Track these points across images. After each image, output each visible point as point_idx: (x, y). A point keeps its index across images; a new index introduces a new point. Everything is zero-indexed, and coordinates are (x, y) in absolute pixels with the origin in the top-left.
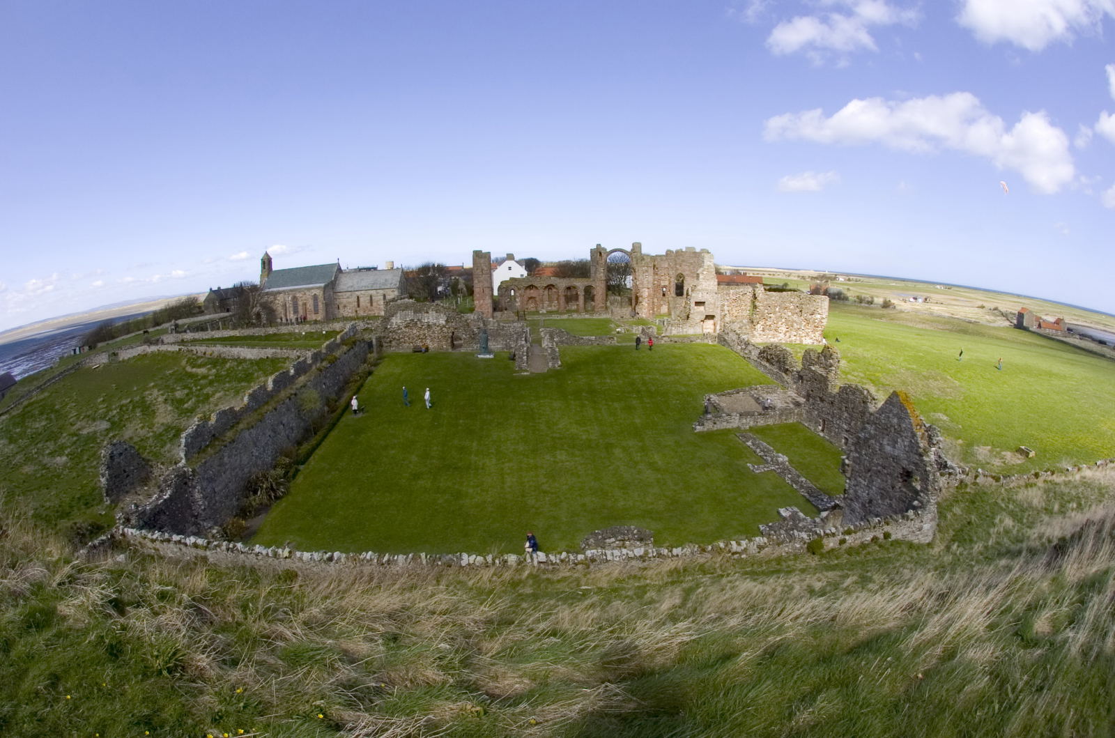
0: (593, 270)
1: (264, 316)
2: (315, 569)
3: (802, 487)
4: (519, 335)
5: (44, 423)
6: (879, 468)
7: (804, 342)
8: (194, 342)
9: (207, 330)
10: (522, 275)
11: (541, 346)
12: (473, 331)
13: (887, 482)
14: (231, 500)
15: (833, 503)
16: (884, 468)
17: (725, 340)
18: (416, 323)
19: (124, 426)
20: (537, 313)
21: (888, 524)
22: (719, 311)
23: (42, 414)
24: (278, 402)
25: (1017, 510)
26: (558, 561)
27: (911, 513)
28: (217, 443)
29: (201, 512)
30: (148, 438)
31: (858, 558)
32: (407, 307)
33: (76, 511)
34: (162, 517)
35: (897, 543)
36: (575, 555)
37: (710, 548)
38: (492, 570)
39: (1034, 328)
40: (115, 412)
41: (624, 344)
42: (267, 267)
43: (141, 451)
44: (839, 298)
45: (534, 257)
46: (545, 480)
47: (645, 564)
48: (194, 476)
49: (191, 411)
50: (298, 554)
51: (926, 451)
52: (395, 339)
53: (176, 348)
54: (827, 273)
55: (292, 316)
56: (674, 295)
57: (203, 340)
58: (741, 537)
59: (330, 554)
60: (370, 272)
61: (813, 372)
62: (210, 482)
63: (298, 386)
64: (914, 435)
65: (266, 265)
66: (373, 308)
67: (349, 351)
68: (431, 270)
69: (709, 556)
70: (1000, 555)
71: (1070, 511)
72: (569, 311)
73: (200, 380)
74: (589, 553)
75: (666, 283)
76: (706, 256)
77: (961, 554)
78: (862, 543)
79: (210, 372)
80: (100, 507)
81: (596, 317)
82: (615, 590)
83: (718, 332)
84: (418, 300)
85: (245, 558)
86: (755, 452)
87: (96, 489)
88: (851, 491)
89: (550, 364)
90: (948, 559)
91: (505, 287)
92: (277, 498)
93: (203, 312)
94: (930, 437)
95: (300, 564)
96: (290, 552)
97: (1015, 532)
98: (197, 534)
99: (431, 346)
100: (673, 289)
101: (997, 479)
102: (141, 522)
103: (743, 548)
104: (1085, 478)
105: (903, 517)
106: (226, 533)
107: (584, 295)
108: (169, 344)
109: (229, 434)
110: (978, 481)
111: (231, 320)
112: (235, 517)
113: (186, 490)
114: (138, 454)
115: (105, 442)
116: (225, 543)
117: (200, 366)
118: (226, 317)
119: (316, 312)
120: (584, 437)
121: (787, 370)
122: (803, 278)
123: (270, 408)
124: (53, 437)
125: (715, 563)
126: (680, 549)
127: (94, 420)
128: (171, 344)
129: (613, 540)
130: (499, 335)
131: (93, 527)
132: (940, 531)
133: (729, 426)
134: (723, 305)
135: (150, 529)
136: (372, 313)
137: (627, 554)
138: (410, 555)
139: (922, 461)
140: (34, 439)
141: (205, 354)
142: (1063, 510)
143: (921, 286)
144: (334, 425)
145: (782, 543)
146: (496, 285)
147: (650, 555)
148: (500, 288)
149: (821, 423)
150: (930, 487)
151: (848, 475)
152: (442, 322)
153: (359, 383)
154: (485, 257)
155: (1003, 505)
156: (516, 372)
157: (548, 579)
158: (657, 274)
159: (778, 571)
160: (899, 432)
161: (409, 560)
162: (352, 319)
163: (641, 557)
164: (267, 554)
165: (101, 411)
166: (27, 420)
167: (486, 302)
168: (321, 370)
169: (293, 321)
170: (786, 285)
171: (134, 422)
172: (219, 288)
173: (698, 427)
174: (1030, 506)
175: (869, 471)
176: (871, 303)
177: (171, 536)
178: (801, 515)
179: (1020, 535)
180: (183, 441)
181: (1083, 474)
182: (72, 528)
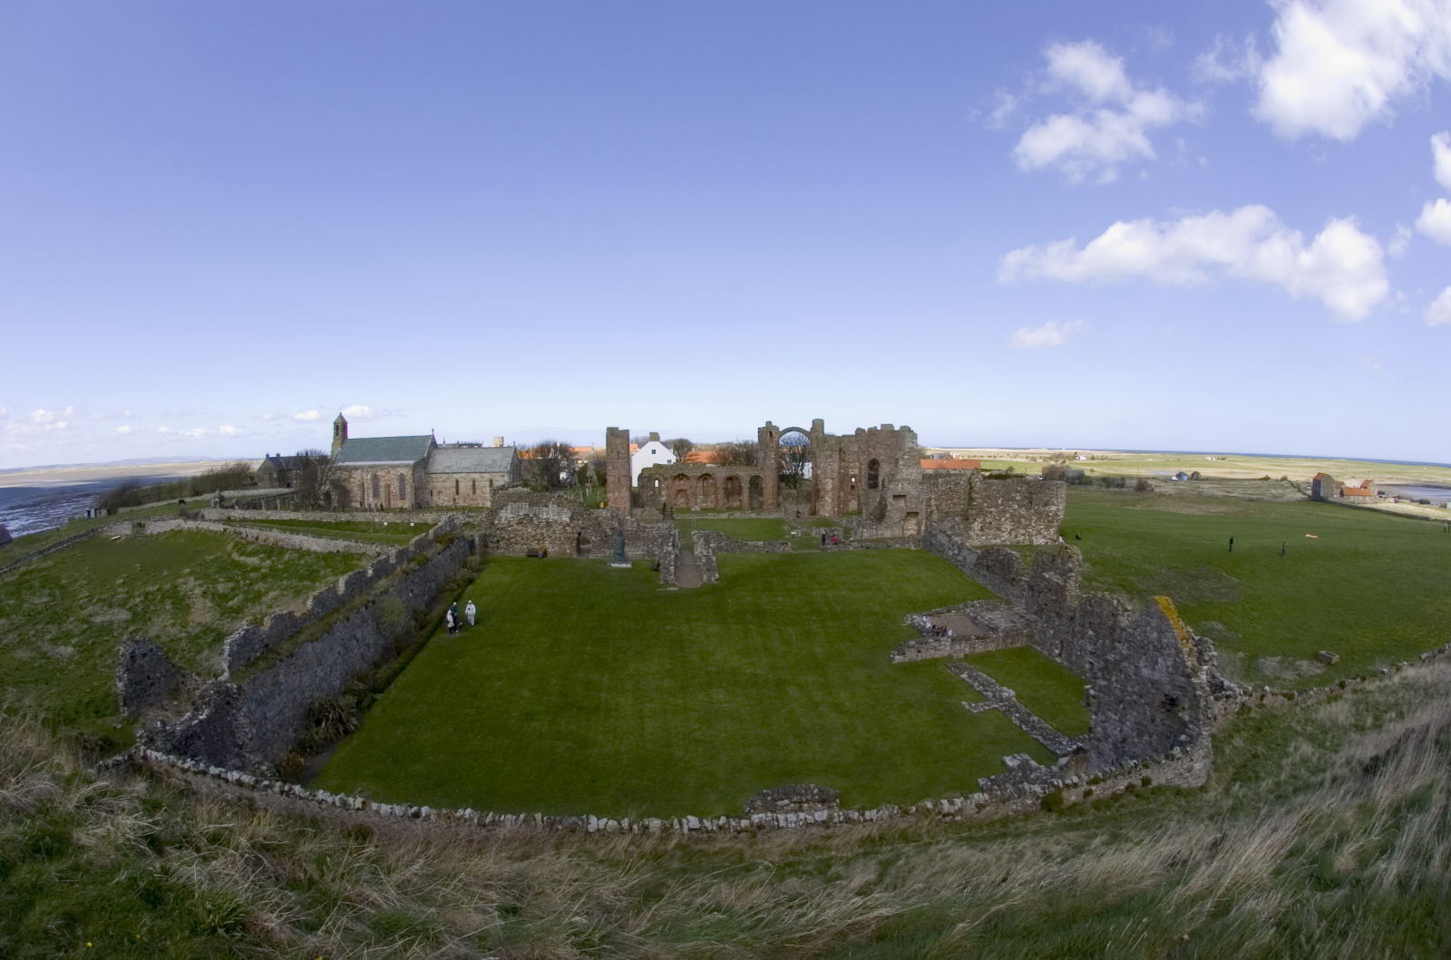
0: (760, 455)
1: (334, 496)
2: (396, 826)
3: (1033, 728)
4: (665, 538)
5: (45, 599)
6: (1135, 697)
7: (1035, 544)
8: (243, 521)
9: (260, 508)
10: (669, 461)
11: (693, 553)
12: (606, 533)
13: (1145, 714)
14: (287, 730)
15: (1075, 747)
16: (1141, 697)
17: (931, 544)
18: (532, 520)
19: (150, 619)
20: (688, 510)
21: (1146, 766)
22: (924, 507)
23: (43, 587)
24: (351, 610)
25: (1317, 731)
26: (715, 828)
27: (1177, 751)
28: (271, 656)
29: (247, 741)
30: (180, 639)
31: (1109, 813)
32: (520, 498)
33: (83, 718)
34: (197, 742)
35: (1160, 790)
36: (737, 820)
37: (914, 809)
38: (628, 838)
39: (1336, 497)
40: (138, 599)
41: (801, 552)
42: (340, 433)
43: (170, 654)
44: (1080, 484)
45: (684, 438)
46: (697, 726)
47: (829, 831)
48: (239, 694)
49: (237, 612)
50: (374, 806)
51: (1195, 671)
52: (504, 538)
53: (220, 527)
54: (1064, 451)
55: (370, 500)
56: (864, 487)
57: (255, 521)
58: (954, 795)
59: (416, 808)
60: (472, 450)
61: (1046, 580)
62: (259, 705)
63: (378, 592)
64: (1179, 652)
65: (340, 430)
66: (476, 496)
67: (444, 550)
68: (552, 450)
69: (913, 819)
70: (1296, 791)
71: (1387, 724)
72: (729, 509)
73: (249, 572)
74: (756, 818)
75: (856, 472)
76: (907, 434)
77: (1245, 796)
78: (1114, 793)
79: (263, 564)
80: (114, 718)
81: (764, 516)
82: (790, 865)
83: (923, 534)
84: (534, 489)
85: (304, 806)
86: (972, 686)
87: (110, 695)
88: (1099, 729)
89: (705, 577)
90: (1227, 803)
91: (647, 476)
92: (346, 732)
93: (256, 484)
94: (1200, 653)
95: (376, 819)
96: (363, 803)
97: (1315, 759)
98: (241, 769)
99: (550, 550)
100: (864, 480)
101: (1290, 697)
102: (169, 745)
103: (956, 808)
104: (1406, 678)
105: (1167, 757)
106: (279, 772)
107: (750, 488)
108: (211, 521)
109: (286, 646)
110: (1264, 702)
111: (292, 499)
112: (291, 752)
113: (228, 712)
114: (167, 658)
115: (125, 637)
116: (278, 784)
117: (250, 555)
118: (286, 494)
119: (403, 497)
120: (748, 671)
121: (1013, 579)
122: (1034, 459)
123: (341, 617)
124: (57, 619)
125: (921, 828)
126: (875, 811)
127: (111, 606)
128: (215, 521)
129: (786, 801)
130: (639, 538)
131: (105, 742)
132: (1215, 771)
133: (938, 655)
134: (930, 499)
135: (180, 754)
136: (474, 504)
137: (805, 819)
138: (522, 816)
139: (1190, 683)
140: (32, 616)
141: (257, 539)
142: (1378, 723)
143: (1187, 458)
144: (422, 646)
145: (1008, 800)
146: (636, 473)
147: (836, 820)
148: (640, 477)
149: (1059, 646)
150: (1202, 717)
151: (1094, 709)
152: (566, 519)
153: (456, 593)
154: (623, 436)
155: (1299, 729)
156: (660, 587)
157: (700, 851)
158: (844, 460)
159: (1004, 835)
160: (1159, 649)
161: (520, 822)
162: (448, 509)
163: (823, 822)
164: (334, 803)
165: (120, 596)
166: (24, 592)
167: (622, 494)
168: (407, 574)
169: (373, 506)
170: (1011, 469)
171: (163, 616)
172: (278, 455)
173: (898, 657)
174: (1335, 725)
175: (1121, 702)
176: (1122, 486)
177: (208, 767)
178: (1033, 763)
179: (1322, 762)
180: (227, 648)
181: (1403, 674)
182: (77, 739)
